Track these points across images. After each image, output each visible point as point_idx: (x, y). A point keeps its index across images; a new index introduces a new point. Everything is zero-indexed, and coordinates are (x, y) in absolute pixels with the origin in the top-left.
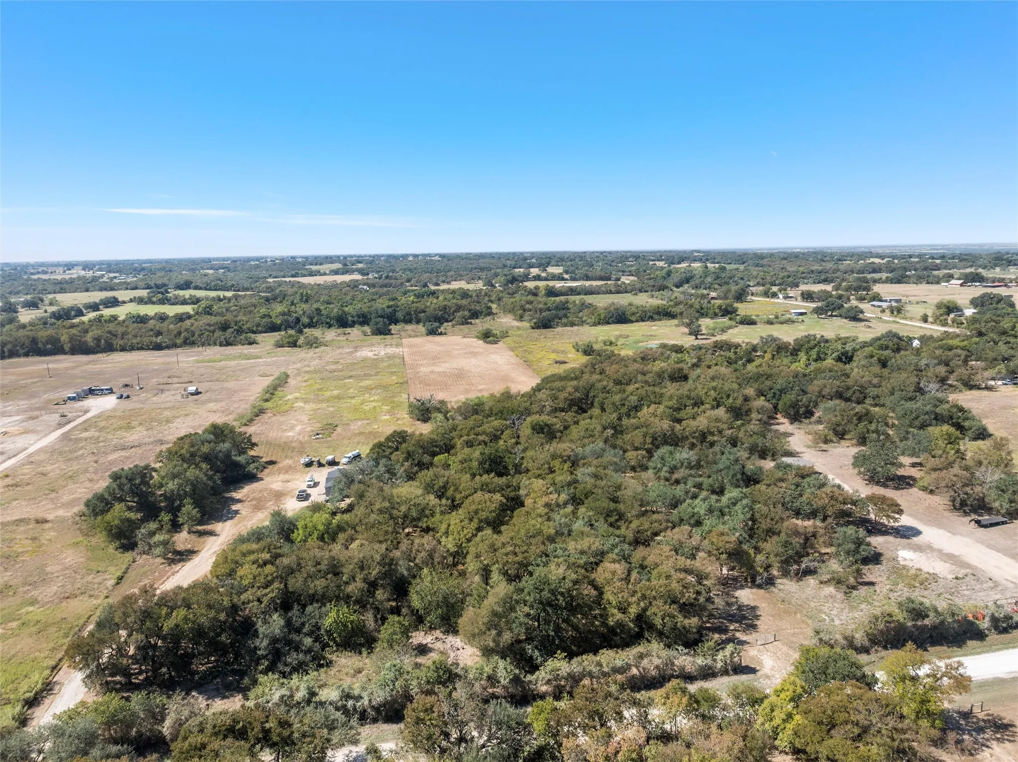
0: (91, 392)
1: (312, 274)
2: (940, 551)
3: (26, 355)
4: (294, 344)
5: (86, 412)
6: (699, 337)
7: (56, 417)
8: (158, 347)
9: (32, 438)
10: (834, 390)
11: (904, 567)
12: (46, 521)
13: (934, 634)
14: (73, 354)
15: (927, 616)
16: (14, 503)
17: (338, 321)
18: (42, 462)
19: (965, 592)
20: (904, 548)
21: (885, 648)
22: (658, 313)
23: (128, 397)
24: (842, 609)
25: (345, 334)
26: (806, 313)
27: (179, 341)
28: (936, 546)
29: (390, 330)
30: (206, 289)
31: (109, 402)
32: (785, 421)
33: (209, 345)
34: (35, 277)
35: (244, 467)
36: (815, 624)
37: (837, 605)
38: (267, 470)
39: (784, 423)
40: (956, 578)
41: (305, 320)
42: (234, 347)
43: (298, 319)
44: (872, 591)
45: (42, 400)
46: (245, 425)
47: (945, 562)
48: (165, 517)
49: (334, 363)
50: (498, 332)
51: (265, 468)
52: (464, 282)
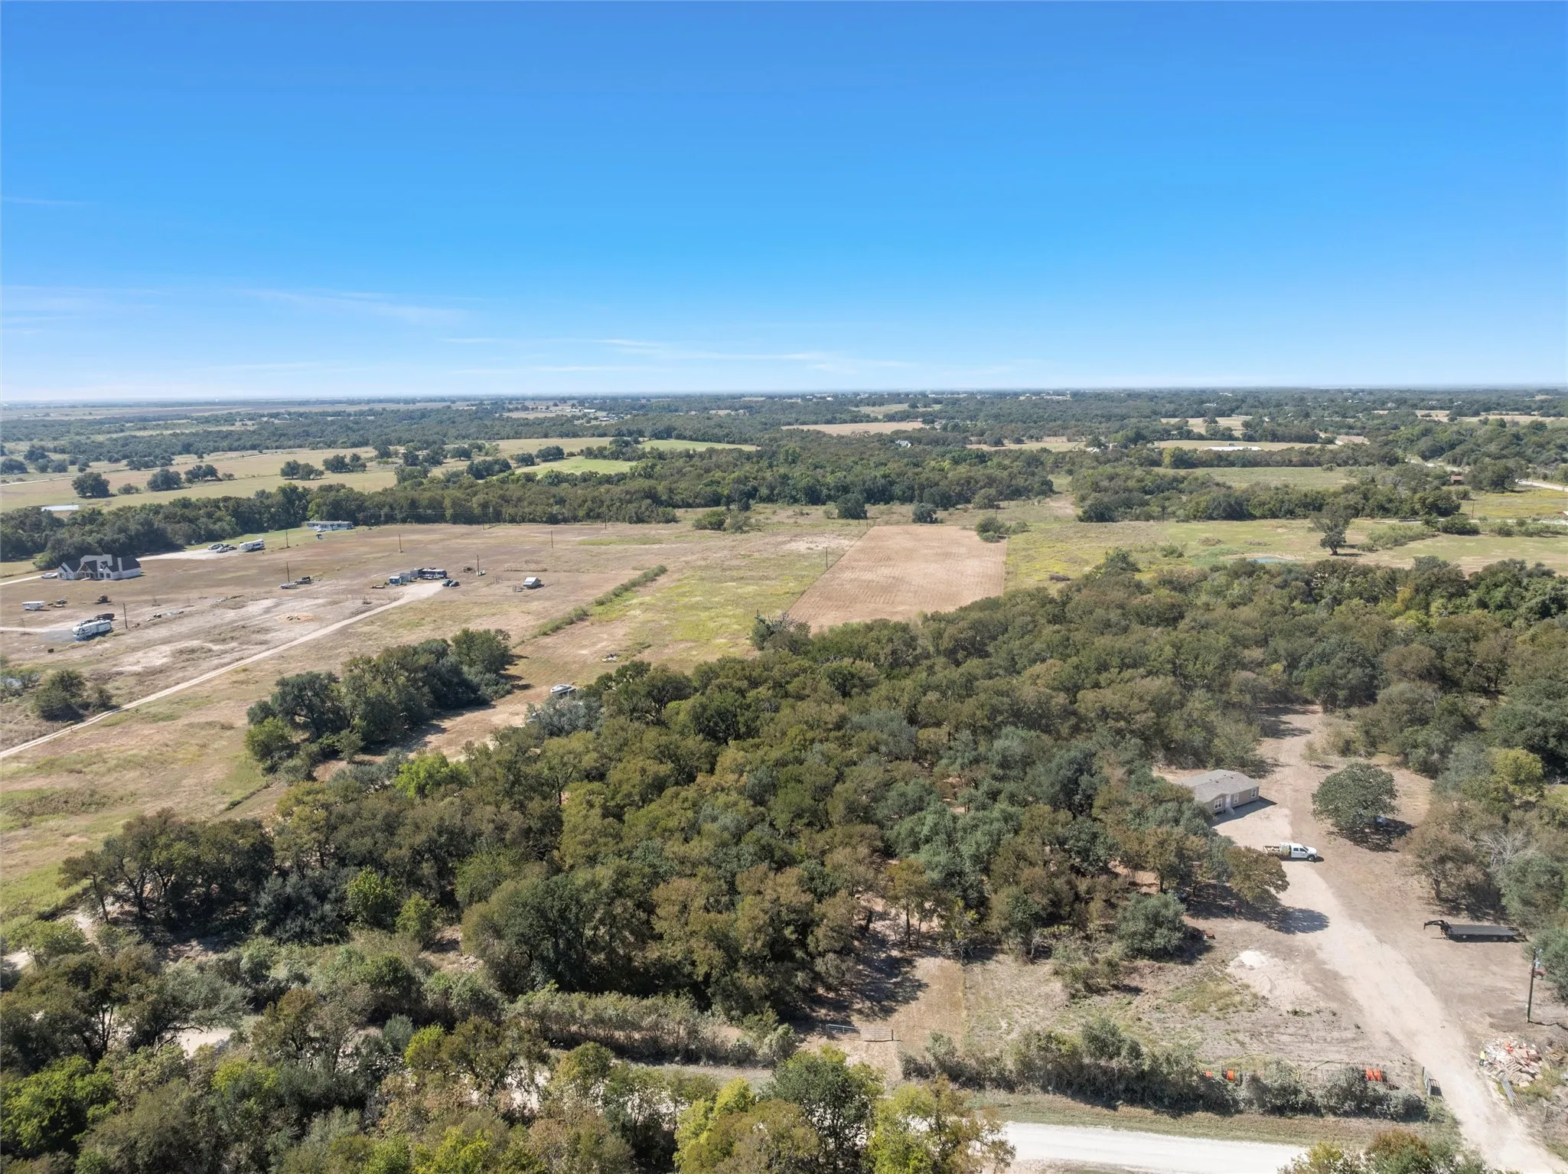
0: (422, 575)
1: (856, 419)
2: (1320, 964)
3: (404, 521)
4: (718, 526)
5: (395, 600)
6: (1339, 551)
7: (359, 603)
8: (553, 520)
9: (312, 626)
11: (1225, 977)
12: (231, 727)
13: (1134, 1087)
14: (455, 523)
15: (1118, 1054)
16: (223, 704)
17: (807, 494)
18: (292, 657)
19: (1285, 1038)
20: (1260, 948)
21: (1045, 1089)
22: (1306, 506)
23: (457, 584)
25: (802, 514)
27: (581, 513)
28: (1321, 955)
29: (865, 513)
30: (691, 439)
31: (431, 589)
32: (1319, 708)
33: (618, 520)
34: (506, 415)
35: (474, 689)
36: (977, 1030)
37: (1041, 1011)
38: (509, 697)
39: (1314, 712)
40: (1295, 1013)
41: (764, 491)
42: (645, 526)
43: (755, 489)
44: (1125, 1001)
45: (365, 580)
46: (545, 634)
47: (1308, 982)
48: (327, 739)
49: (744, 557)
50: (1013, 524)
51: (509, 692)
52: (1065, 439)
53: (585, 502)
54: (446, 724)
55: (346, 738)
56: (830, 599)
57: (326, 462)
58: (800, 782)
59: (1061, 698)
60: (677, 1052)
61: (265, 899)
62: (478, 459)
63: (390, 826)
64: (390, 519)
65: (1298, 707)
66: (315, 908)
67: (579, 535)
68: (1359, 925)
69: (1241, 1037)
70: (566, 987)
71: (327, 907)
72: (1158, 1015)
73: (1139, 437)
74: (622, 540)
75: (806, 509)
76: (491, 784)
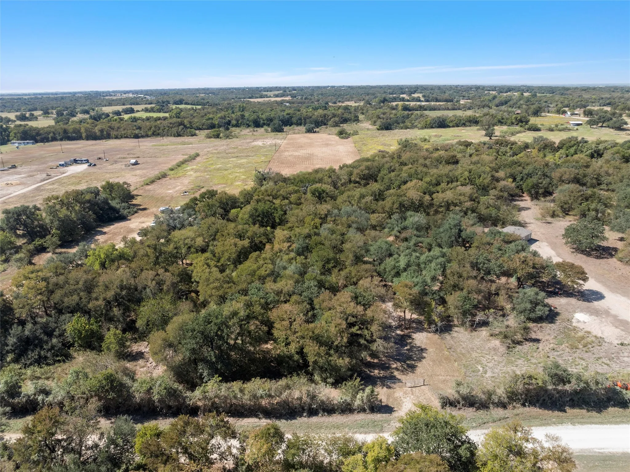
0: (76, 161)
2: (615, 317)
3: (61, 140)
4: (217, 136)
5: (64, 173)
6: (492, 138)
7: (44, 176)
8: (136, 137)
9: (20, 187)
10: (572, 176)
11: (575, 329)
13: (575, 399)
14: (87, 140)
15: (569, 382)
17: (254, 123)
18: (11, 202)
19: (625, 359)
20: (581, 311)
21: (524, 405)
23: (95, 165)
24: (499, 362)
25: (254, 131)
26: (581, 124)
27: (150, 133)
28: (613, 312)
29: (283, 129)
30: (192, 104)
31: (82, 167)
32: (528, 198)
33: (168, 136)
35: (117, 211)
36: (468, 374)
37: (496, 358)
38: (136, 214)
39: (526, 200)
40: (622, 344)
41: (234, 122)
42: (182, 138)
43: (230, 121)
44: (535, 347)
45: (46, 166)
46: (147, 184)
47: (616, 327)
48: (38, 242)
49: (234, 148)
50: (352, 132)
51: (136, 212)
52: (353, 102)
53: (151, 128)
54: (105, 230)
55: (50, 240)
56: (282, 163)
57: (16, 116)
58: (323, 244)
59: (427, 197)
60: (303, 410)
61: (12, 340)
62: (92, 113)
63: (89, 288)
64: (54, 139)
65: (517, 198)
66: (47, 342)
67: (151, 142)
68: (618, 295)
69: (604, 360)
70: (227, 378)
71: (54, 341)
72: (556, 353)
73: (384, 101)
74: (174, 144)
75: (255, 129)
76: (146, 258)
